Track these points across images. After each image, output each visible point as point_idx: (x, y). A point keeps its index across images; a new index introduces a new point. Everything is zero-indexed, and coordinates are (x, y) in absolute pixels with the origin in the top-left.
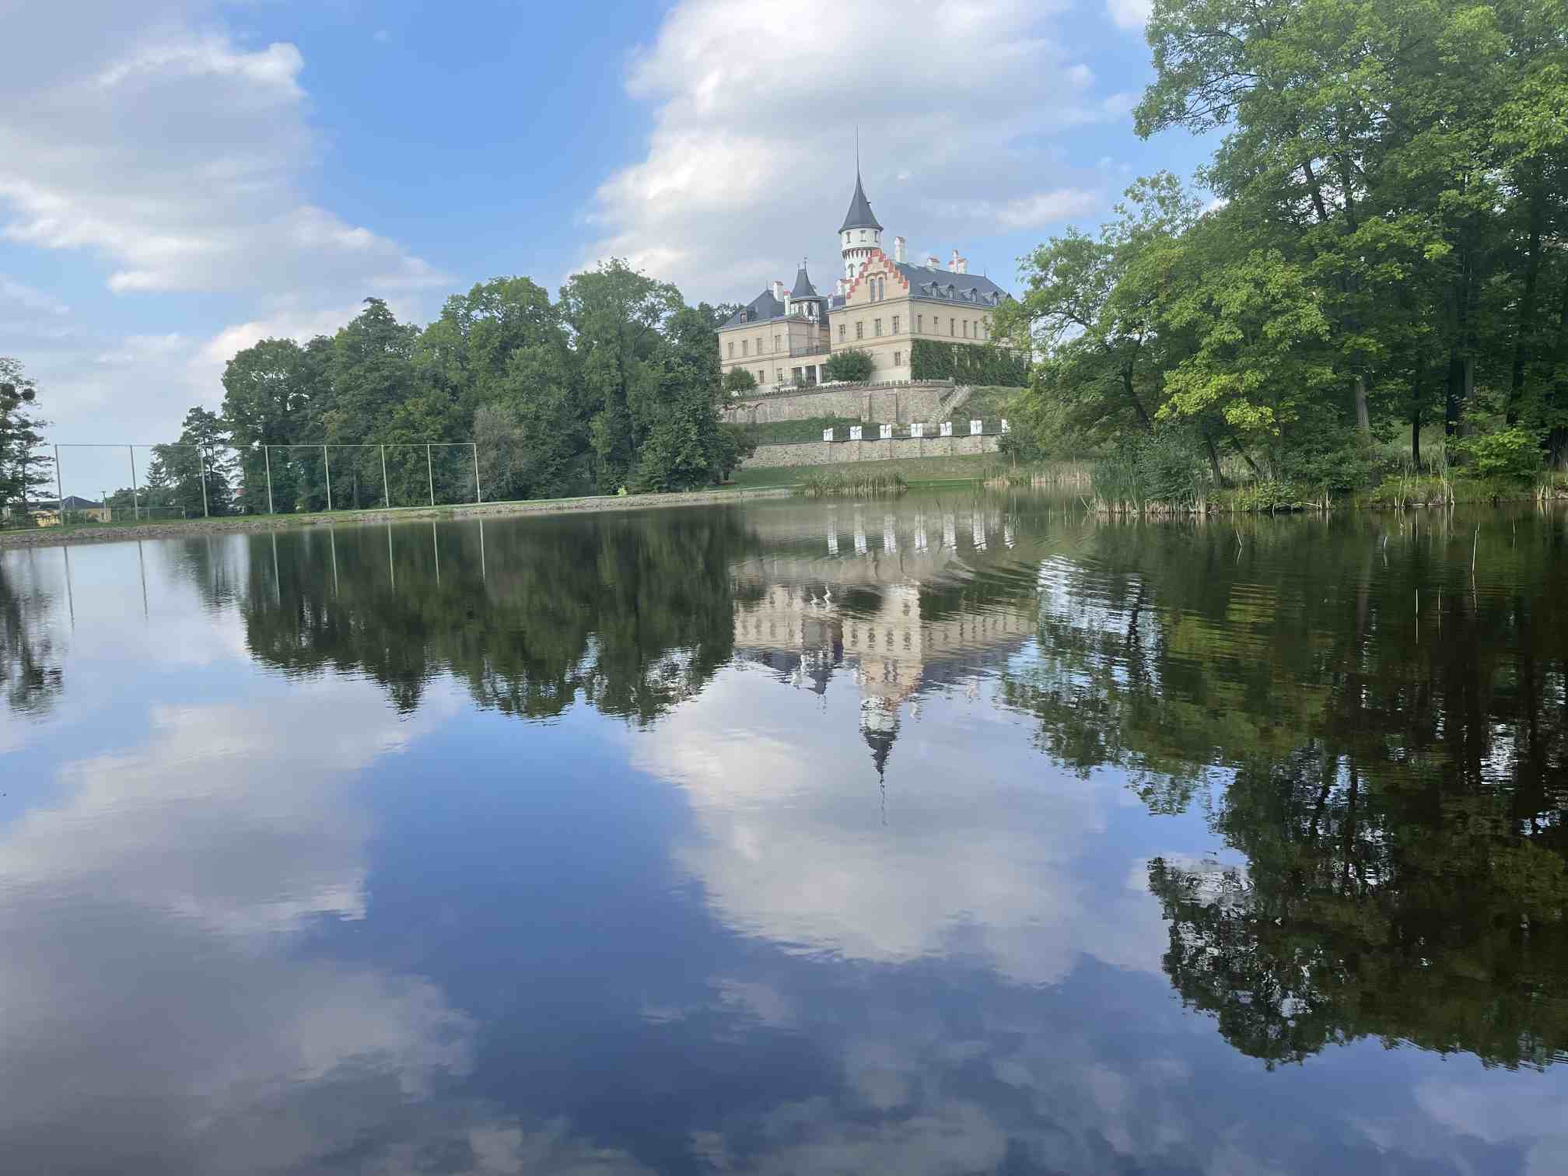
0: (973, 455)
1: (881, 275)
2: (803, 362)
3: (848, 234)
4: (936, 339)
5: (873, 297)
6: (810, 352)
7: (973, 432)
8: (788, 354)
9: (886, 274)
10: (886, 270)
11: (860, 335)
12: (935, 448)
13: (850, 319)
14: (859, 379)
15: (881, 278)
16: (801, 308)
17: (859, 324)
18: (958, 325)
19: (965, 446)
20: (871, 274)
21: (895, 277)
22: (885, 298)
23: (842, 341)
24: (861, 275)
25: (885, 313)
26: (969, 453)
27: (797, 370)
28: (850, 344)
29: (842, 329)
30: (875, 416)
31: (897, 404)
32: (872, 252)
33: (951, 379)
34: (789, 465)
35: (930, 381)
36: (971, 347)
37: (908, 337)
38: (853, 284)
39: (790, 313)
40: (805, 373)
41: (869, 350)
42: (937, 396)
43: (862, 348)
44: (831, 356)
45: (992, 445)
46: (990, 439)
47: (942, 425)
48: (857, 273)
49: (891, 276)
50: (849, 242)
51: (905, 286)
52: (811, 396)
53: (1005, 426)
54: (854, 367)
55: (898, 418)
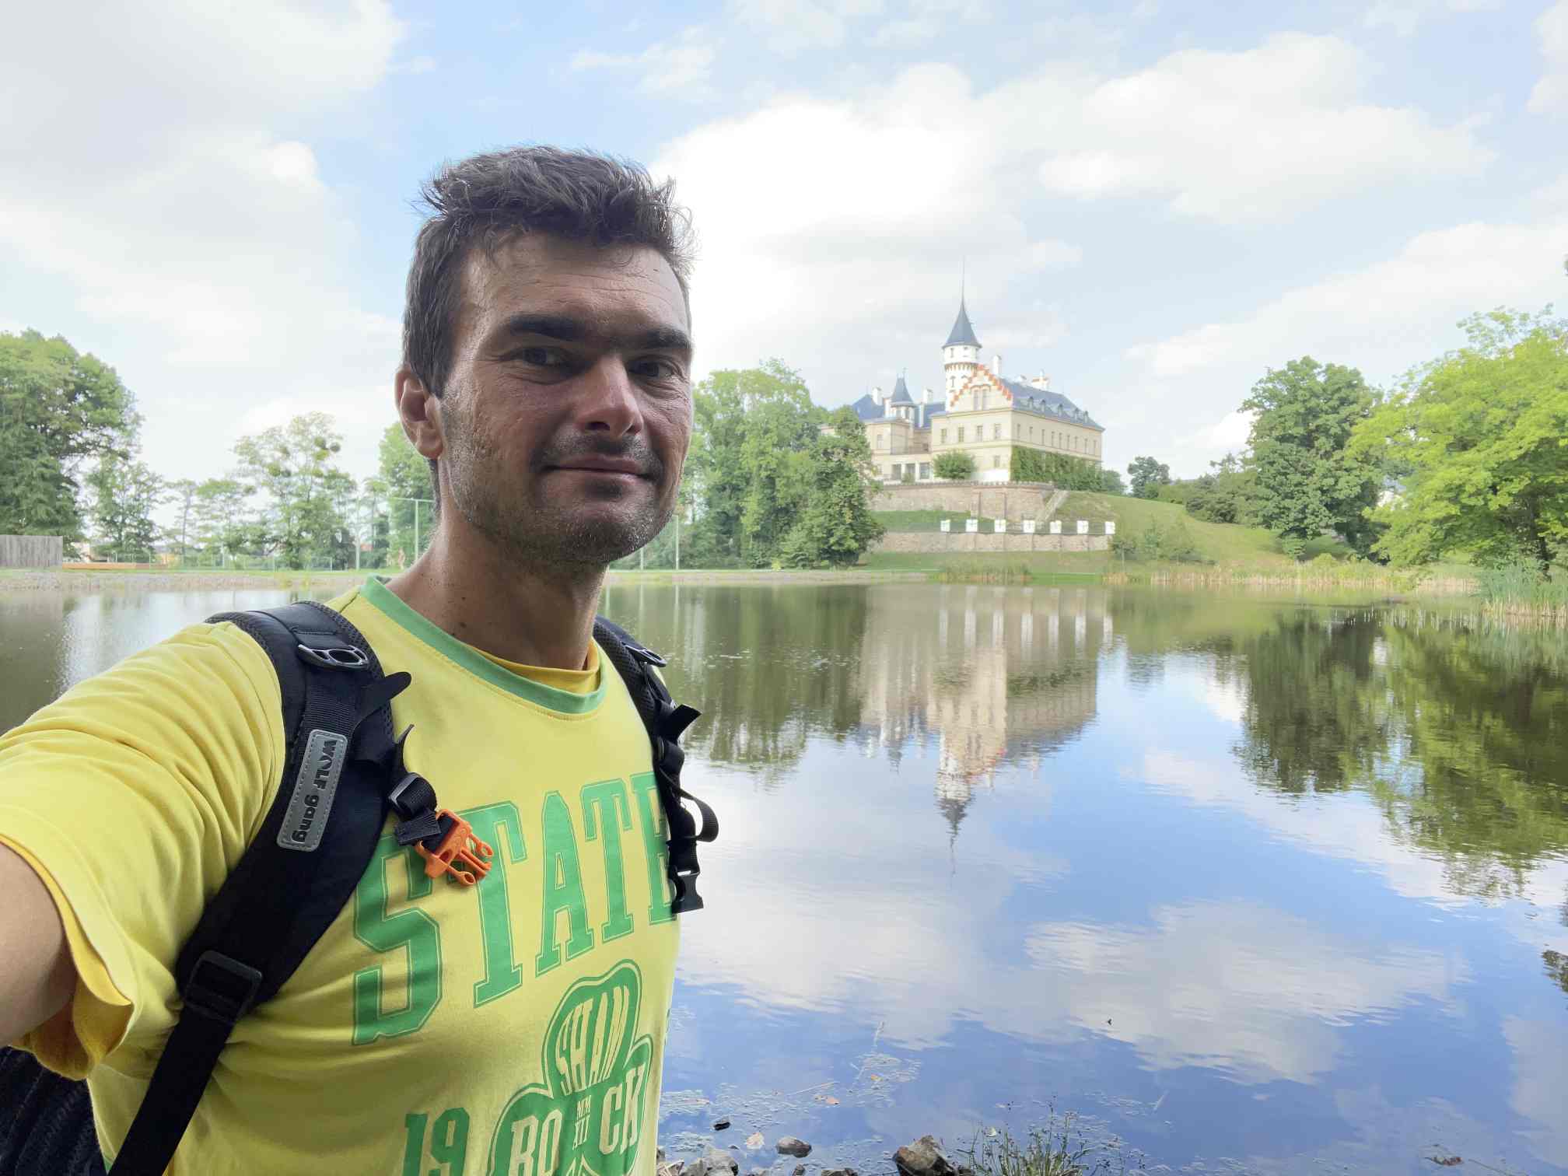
0: (1080, 552)
1: (987, 388)
3: (952, 349)
4: (1029, 446)
5: (975, 407)
6: (908, 451)
7: (1079, 531)
9: (989, 386)
11: (961, 438)
12: (1045, 544)
13: (952, 425)
15: (985, 390)
16: (898, 412)
17: (961, 431)
18: (1048, 434)
19: (1073, 544)
20: (976, 386)
21: (1000, 389)
22: (988, 408)
23: (943, 442)
24: (965, 387)
25: (988, 421)
26: (1075, 550)
28: (953, 447)
29: (944, 432)
30: (984, 511)
31: (1006, 504)
32: (975, 366)
33: (1051, 482)
34: (906, 550)
35: (1036, 483)
36: (1056, 455)
37: (1009, 443)
38: (958, 393)
39: (891, 415)
40: (903, 470)
41: (970, 453)
42: (1040, 497)
43: (963, 450)
44: (935, 456)
45: (1096, 544)
46: (1095, 539)
47: (1052, 523)
48: (959, 384)
49: (994, 388)
50: (952, 357)
51: (1009, 398)
52: (920, 490)
53: (1110, 528)
54: (958, 467)
55: (1006, 514)
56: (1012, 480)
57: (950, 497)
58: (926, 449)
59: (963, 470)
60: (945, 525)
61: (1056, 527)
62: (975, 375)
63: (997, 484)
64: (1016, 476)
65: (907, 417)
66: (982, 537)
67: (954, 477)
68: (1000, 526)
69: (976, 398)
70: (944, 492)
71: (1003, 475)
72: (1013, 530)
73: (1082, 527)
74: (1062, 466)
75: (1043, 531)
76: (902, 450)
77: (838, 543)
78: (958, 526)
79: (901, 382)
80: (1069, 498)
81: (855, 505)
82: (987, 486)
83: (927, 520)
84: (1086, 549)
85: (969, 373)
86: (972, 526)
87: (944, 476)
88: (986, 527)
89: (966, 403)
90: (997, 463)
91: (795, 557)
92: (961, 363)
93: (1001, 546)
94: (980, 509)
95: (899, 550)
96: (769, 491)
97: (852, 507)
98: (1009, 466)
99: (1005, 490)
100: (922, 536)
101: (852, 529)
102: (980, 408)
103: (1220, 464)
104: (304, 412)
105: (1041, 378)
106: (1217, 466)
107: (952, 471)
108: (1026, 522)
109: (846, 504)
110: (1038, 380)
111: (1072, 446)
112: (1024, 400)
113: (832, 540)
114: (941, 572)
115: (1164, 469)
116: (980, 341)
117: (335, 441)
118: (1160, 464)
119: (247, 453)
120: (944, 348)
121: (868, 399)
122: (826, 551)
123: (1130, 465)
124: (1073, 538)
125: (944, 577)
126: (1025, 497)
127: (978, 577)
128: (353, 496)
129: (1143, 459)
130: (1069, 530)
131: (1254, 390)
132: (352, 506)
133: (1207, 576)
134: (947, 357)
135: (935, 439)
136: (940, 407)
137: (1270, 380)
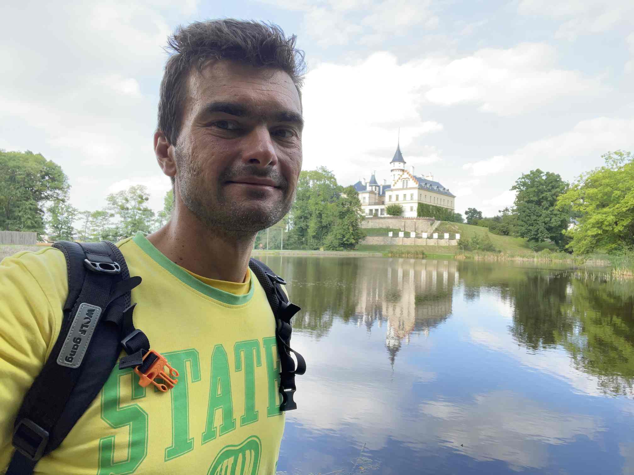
0: (445, 246)
1: (408, 179)
2: (374, 207)
3: (394, 164)
4: (425, 203)
5: (403, 186)
6: (376, 204)
7: (445, 237)
8: (368, 204)
9: (409, 178)
10: (410, 177)
11: (397, 199)
12: (431, 243)
13: (394, 194)
14: (397, 215)
15: (407, 180)
16: (372, 188)
17: (397, 196)
18: (432, 198)
19: (443, 243)
20: (404, 178)
21: (413, 180)
22: (408, 187)
23: (390, 201)
24: (399, 179)
25: (408, 193)
26: (444, 245)
27: (371, 210)
28: (394, 202)
29: (390, 197)
30: (406, 229)
31: (415, 225)
32: (403, 170)
33: (434, 218)
34: (375, 244)
35: (427, 218)
36: (436, 207)
37: (417, 201)
38: (396, 181)
39: (369, 190)
40: (374, 212)
41: (401, 205)
42: (429, 223)
43: (398, 204)
44: (387, 206)
45: (452, 243)
46: (452, 241)
47: (434, 234)
48: (397, 177)
49: (411, 179)
50: (394, 166)
51: (417, 184)
52: (380, 220)
53: (458, 236)
54: (396, 210)
55: (415, 230)
56: (418, 216)
57: (393, 223)
58: (383, 203)
59: (398, 212)
60: (391, 234)
61: (436, 235)
62: (403, 174)
63: (412, 217)
64: (419, 215)
65: (376, 190)
66: (405, 239)
67: (394, 215)
68: (413, 235)
69: (403, 183)
70: (390, 221)
71: (414, 214)
72: (418, 237)
73: (447, 236)
74: (438, 211)
75: (430, 237)
76: (373, 204)
77: (347, 240)
78: (396, 234)
79: (373, 176)
80: (441, 224)
81: (355, 226)
82: (408, 218)
83: (383, 232)
84: (448, 245)
85: (401, 173)
86: (401, 234)
87: (390, 214)
88: (407, 235)
89: (400, 185)
90: (412, 209)
91: (330, 246)
92: (398, 169)
93: (413, 243)
94: (405, 228)
95: (371, 244)
96: (319, 219)
97: (353, 226)
98: (416, 210)
99: (415, 220)
100: (381, 238)
101: (353, 235)
102: (405, 187)
103: (503, 212)
104: (135, 184)
105: (430, 176)
106: (502, 213)
107: (393, 212)
108: (423, 233)
109: (350, 225)
110: (428, 176)
111: (442, 203)
112: (423, 184)
113: (344, 239)
114: (389, 253)
115: (480, 213)
116: (405, 160)
117: (147, 196)
118: (478, 211)
119: (111, 201)
120: (391, 163)
121: (360, 183)
122: (342, 244)
123: (466, 211)
124: (442, 240)
125: (390, 255)
126: (423, 223)
127: (403, 255)
128: (153, 218)
129: (471, 209)
130: (441, 237)
131: (517, 182)
132: (153, 222)
133: (498, 257)
134: (392, 166)
135: (387, 199)
136: (389, 187)
137: (523, 178)
